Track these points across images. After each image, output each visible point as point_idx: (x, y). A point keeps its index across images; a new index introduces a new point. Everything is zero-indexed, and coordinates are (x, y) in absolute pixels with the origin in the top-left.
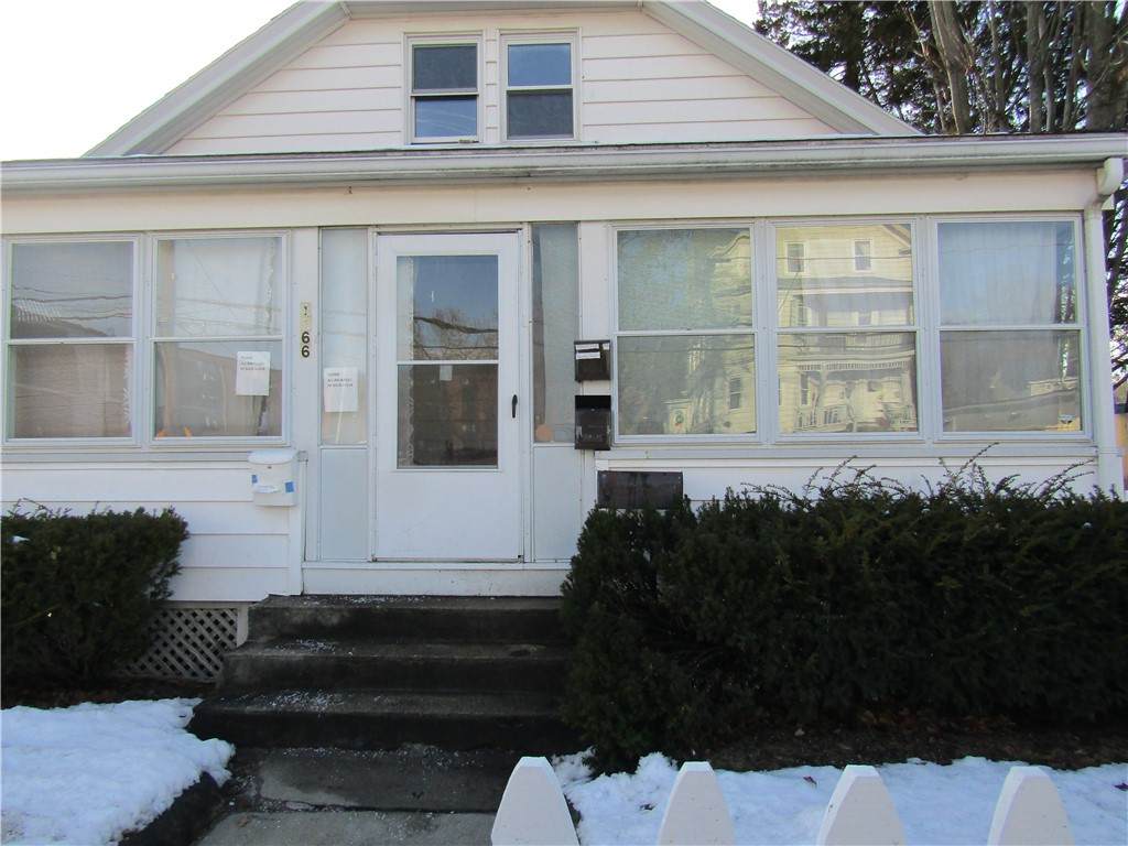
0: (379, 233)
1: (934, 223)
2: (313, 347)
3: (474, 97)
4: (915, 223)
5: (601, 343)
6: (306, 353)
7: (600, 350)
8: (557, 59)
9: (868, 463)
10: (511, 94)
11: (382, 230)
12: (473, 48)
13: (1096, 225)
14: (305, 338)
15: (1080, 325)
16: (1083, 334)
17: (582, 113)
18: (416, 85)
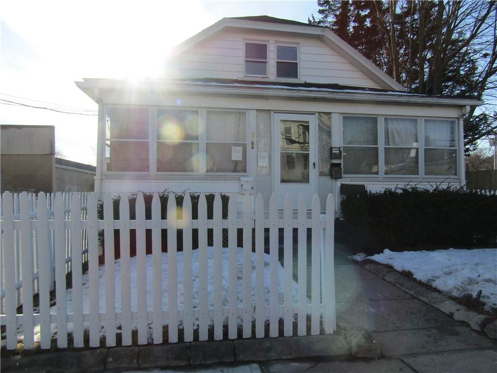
0: (275, 113)
1: (424, 119)
2: (255, 146)
3: (266, 62)
4: (418, 119)
5: (339, 148)
6: (253, 148)
7: (339, 150)
8: (293, 52)
9: (416, 183)
10: (278, 62)
11: (276, 112)
12: (266, 46)
13: (462, 122)
14: (253, 143)
15: (456, 148)
16: (457, 151)
17: (301, 71)
18: (246, 57)
